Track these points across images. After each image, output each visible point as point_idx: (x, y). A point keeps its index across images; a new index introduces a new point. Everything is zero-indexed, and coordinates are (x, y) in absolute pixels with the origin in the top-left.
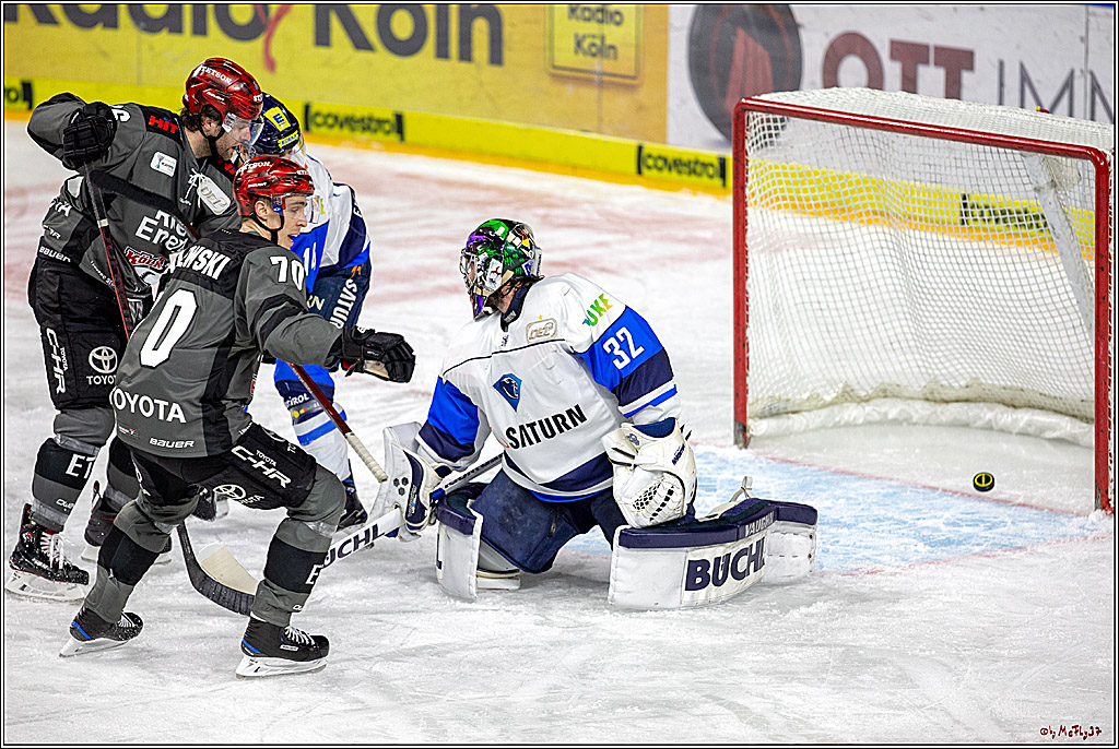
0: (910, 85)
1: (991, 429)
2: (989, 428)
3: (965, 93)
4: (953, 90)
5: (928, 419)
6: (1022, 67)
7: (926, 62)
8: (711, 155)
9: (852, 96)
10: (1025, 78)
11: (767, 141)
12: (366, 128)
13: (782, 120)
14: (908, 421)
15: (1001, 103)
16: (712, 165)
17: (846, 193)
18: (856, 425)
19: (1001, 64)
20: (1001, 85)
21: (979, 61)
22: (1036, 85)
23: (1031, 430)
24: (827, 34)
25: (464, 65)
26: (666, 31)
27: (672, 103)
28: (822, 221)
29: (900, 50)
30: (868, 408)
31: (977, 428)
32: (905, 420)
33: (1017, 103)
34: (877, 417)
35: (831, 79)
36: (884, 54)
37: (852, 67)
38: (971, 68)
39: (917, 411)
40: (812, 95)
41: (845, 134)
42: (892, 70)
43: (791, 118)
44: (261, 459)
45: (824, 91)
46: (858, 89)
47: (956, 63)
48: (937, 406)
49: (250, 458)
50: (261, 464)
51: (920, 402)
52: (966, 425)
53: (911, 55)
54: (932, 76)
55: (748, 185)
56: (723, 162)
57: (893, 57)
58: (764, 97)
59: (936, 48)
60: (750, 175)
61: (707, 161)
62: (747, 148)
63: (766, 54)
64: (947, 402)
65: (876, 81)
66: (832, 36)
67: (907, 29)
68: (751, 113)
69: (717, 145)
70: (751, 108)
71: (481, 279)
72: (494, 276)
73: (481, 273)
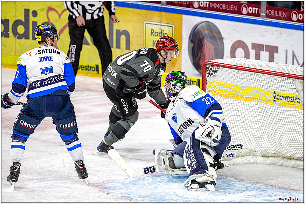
0: (258, 57)
1: (283, 165)
2: (282, 165)
3: (275, 60)
4: (271, 59)
5: (263, 162)
6: (293, 51)
7: (263, 50)
8: (195, 79)
9: (240, 60)
10: (294, 55)
11: (212, 74)
12: (87, 69)
13: (218, 68)
14: (257, 163)
15: (286, 63)
16: (195, 82)
17: (237, 91)
18: (240, 164)
19: (287, 51)
20: (287, 57)
21: (279, 50)
22: (297, 57)
23: (295, 166)
24: (232, 41)
25: (118, 49)
26: (182, 40)
27: (183, 62)
28: (229, 100)
29: (255, 46)
30: (244, 158)
31: (278, 165)
33: (292, 63)
34: (247, 162)
35: (233, 55)
36: (250, 47)
37: (240, 52)
38: (277, 52)
39: (259, 160)
40: (227, 60)
41: (238, 73)
42: (252, 52)
43: (220, 67)
44: (126, 105)
45: (231, 59)
47: (272, 50)
48: (265, 158)
49: (124, 103)
50: (125, 106)
51: (260, 157)
52: (275, 164)
53: (258, 48)
54: (265, 55)
55: (207, 88)
56: (199, 81)
57: (252, 48)
58: (212, 61)
59: (266, 45)
60: (207, 85)
61: (194, 81)
62: (206, 76)
63: (213, 47)
64: (269, 157)
65: (247, 56)
66: (233, 42)
67: (257, 40)
68: (207, 66)
69: (197, 75)
70: (208, 64)
71: (173, 89)
72: (178, 88)
73: (174, 87)
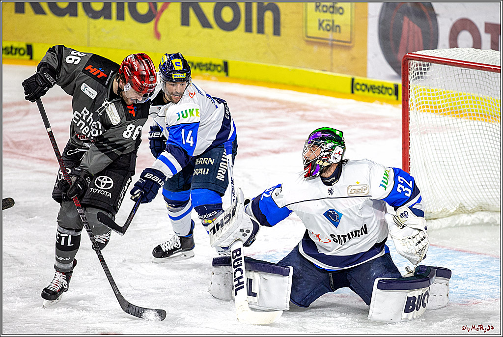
0: (495, 46)
8: (390, 83)
9: (465, 52)
11: (420, 76)
12: (208, 69)
13: (428, 65)
16: (391, 88)
17: (459, 103)
24: (451, 19)
25: (260, 36)
26: (366, 18)
27: (370, 56)
28: (446, 118)
29: (490, 27)
30: (473, 217)
32: (493, 223)
34: (478, 221)
35: (453, 43)
36: (482, 30)
37: (465, 37)
40: (443, 51)
42: (486, 38)
43: (433, 64)
45: (450, 49)
46: (468, 49)
53: (496, 30)
55: (410, 99)
56: (396, 87)
57: (486, 31)
58: (418, 53)
61: (388, 86)
62: (409, 79)
63: (419, 29)
65: (477, 44)
66: (454, 20)
67: (494, 17)
68: (411, 61)
69: (393, 77)
70: (412, 58)
71: (326, 157)
72: (337, 156)
73: (328, 153)
